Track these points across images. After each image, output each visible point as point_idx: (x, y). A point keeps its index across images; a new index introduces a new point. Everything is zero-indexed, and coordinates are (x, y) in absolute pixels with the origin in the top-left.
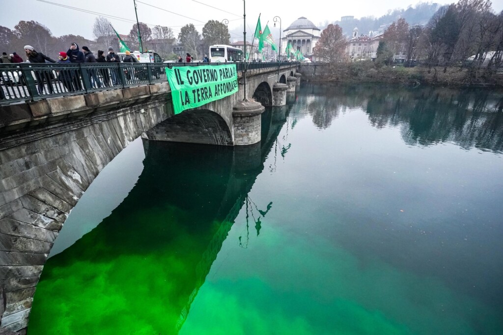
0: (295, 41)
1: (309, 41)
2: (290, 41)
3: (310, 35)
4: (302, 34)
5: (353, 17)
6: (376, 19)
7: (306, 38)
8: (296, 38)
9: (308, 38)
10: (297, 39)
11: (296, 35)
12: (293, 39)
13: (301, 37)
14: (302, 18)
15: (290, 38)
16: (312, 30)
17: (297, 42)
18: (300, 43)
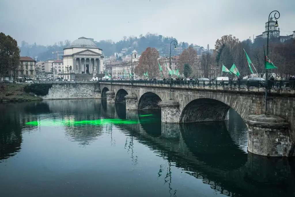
0: (83, 59)
1: (97, 60)
2: (78, 59)
3: (99, 55)
4: (91, 53)
7: (95, 57)
9: (97, 57)
10: (85, 57)
11: (84, 53)
12: (81, 57)
13: (90, 56)
14: (83, 38)
15: (78, 56)
16: (98, 49)
17: (85, 61)
18: (89, 62)
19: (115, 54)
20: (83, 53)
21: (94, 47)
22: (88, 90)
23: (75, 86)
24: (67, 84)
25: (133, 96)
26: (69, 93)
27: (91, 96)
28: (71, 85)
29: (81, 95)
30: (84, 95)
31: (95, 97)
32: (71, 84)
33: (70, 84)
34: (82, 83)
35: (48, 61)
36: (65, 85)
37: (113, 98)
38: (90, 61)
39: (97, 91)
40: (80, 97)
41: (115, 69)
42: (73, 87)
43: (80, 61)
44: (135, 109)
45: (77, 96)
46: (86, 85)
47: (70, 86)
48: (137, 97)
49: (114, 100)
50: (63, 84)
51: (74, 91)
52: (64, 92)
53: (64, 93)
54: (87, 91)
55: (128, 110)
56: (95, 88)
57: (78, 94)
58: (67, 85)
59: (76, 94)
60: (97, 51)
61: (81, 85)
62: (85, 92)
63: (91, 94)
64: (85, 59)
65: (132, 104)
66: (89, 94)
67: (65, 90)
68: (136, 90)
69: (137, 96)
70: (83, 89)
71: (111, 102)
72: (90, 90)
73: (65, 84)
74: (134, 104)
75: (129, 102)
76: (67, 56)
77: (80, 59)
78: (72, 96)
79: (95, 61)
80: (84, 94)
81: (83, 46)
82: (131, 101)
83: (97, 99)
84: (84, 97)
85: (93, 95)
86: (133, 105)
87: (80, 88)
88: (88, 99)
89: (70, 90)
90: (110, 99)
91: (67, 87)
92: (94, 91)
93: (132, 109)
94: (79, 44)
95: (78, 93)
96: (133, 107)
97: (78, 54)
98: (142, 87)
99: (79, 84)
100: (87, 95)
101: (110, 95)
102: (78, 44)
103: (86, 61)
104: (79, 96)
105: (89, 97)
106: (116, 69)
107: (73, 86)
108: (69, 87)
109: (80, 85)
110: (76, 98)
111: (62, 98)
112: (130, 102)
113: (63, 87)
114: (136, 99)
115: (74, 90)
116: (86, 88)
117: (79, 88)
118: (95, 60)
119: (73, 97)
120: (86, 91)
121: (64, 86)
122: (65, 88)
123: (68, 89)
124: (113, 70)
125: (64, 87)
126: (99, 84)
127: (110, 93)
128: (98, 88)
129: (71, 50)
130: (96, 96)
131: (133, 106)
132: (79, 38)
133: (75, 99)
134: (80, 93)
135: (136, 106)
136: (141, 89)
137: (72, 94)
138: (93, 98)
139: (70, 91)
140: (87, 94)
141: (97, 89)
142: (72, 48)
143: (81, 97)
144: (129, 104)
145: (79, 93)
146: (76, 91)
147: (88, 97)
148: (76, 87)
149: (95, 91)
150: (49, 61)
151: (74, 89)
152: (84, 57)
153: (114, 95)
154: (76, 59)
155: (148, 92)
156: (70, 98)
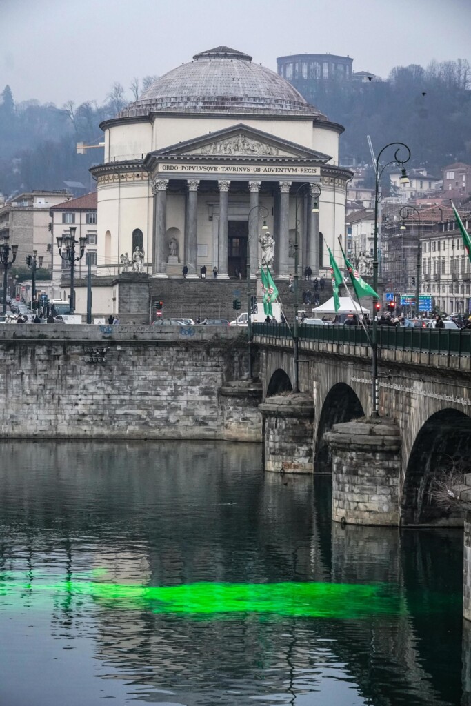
0: (209, 188)
1: (301, 191)
2: (177, 188)
3: (312, 157)
4: (260, 150)
5: (348, 61)
7: (286, 175)
8: (220, 169)
9: (298, 173)
10: (223, 174)
11: (219, 150)
12: (194, 173)
13: (252, 170)
14: (223, 52)
15: (179, 170)
16: (311, 124)
17: (223, 200)
18: (247, 202)
20: (209, 151)
21: (275, 108)
22: (179, 382)
23: (103, 354)
24: (50, 344)
25: (372, 433)
26: (64, 401)
27: (202, 422)
28: (77, 350)
29: (140, 418)
30: (157, 413)
31: (225, 433)
32: (77, 343)
33: (67, 343)
34: (147, 337)
35: (31, 198)
36: (41, 351)
37: (300, 439)
38: (255, 200)
39: (239, 395)
40: (130, 428)
41: (436, 254)
42: (90, 363)
43: (192, 198)
44: (388, 519)
45: (113, 419)
46: (172, 351)
47: (67, 358)
48: (398, 443)
49: (309, 454)
50: (27, 344)
51: (92, 388)
52: (32, 394)
53: (31, 400)
54: (175, 394)
55: (344, 524)
56: (229, 376)
57: (119, 412)
58: (49, 352)
59: (105, 407)
60: (302, 134)
61: (138, 352)
62: (165, 394)
63: (203, 412)
64: (224, 189)
65: (368, 486)
66: (189, 413)
67: (40, 381)
68: (397, 392)
69: (397, 433)
70: (151, 375)
71: (289, 466)
72: (194, 382)
73: (40, 344)
74: (379, 489)
75: (348, 473)
76: (121, 169)
77: (193, 188)
78: (80, 418)
79: (285, 200)
80: (159, 407)
81: (215, 107)
82: (358, 466)
83: (236, 442)
84: (156, 432)
85: (213, 420)
86: (373, 492)
87: (134, 371)
88: (180, 440)
89: (71, 381)
90: (282, 449)
91: (51, 359)
92: (221, 393)
93: (368, 519)
94: (196, 94)
95: (116, 400)
96: (374, 507)
97: (178, 153)
98: (424, 372)
99: (123, 343)
100: (172, 419)
101: (282, 424)
102: (186, 93)
103: (230, 203)
104: (122, 423)
105: (186, 428)
106: (443, 253)
107: (87, 358)
108: (60, 362)
109: (130, 351)
110: (105, 431)
111: (17, 431)
112: (353, 472)
113: (26, 365)
114: (394, 451)
115: (95, 383)
116: (173, 373)
117: (124, 371)
118: (285, 190)
119: (85, 430)
120: (169, 390)
121: (33, 353)
122: (40, 366)
123: (54, 373)
124: (425, 255)
125: (34, 364)
126: (256, 347)
127: (285, 408)
128: (246, 374)
129: (142, 129)
130: (234, 425)
131: (375, 498)
132: (196, 57)
133: (100, 439)
134: (131, 402)
135: (394, 499)
136: (416, 384)
137: (80, 409)
138: (216, 441)
139: (71, 387)
140: (177, 408)
141: (239, 378)
142: (149, 118)
143: (133, 428)
144: (347, 487)
145: (122, 403)
146: (109, 389)
147: (183, 433)
148: (104, 364)
149: (229, 389)
150: (40, 202)
151: (97, 378)
152: (219, 171)
153: (307, 424)
154: (163, 188)
155: (446, 406)
156: (64, 430)
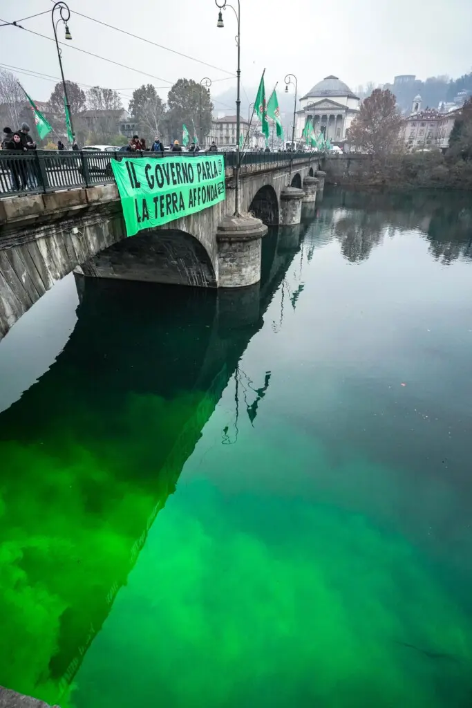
0: (317, 117)
1: (340, 117)
2: (309, 117)
3: (343, 107)
4: (330, 106)
5: (414, 77)
6: (451, 81)
7: (336, 113)
9: (340, 112)
10: (320, 113)
11: (321, 106)
12: (314, 113)
13: (328, 111)
14: (331, 77)
15: (310, 112)
16: (346, 98)
17: (320, 120)
19: (440, 104)
21: (339, 94)
38: (328, 120)
43: (313, 120)
64: (321, 117)
77: (313, 117)
81: (323, 93)
103: (322, 121)
118: (336, 117)
132: (324, 79)
152: (317, 112)
